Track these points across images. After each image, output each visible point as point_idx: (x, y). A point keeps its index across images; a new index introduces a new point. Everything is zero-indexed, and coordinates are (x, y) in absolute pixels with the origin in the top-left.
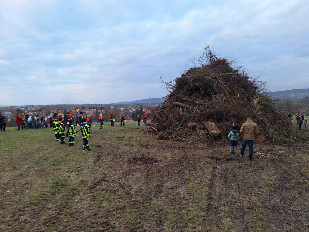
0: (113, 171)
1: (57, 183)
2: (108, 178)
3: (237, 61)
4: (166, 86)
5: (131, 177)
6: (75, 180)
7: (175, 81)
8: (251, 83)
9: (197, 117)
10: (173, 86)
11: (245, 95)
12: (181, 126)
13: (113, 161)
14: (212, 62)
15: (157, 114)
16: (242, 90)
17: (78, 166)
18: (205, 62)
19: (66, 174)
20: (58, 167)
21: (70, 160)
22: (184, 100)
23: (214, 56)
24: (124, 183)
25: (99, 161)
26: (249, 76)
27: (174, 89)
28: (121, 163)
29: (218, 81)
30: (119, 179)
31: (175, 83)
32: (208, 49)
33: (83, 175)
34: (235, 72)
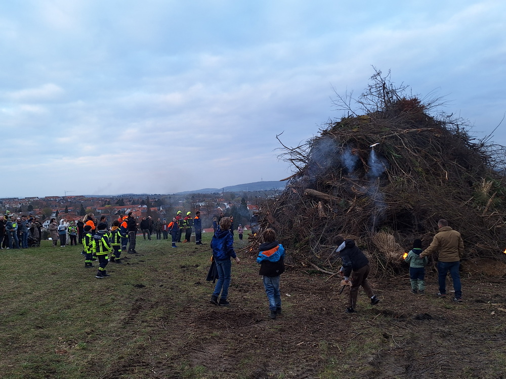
0: (163, 343)
1: (37, 367)
2: (150, 358)
3: (440, 102)
4: (289, 157)
5: (200, 355)
6: (77, 360)
7: (308, 145)
8: (475, 149)
9: (354, 223)
10: (304, 156)
11: (461, 174)
12: (321, 242)
13: (165, 319)
14: (389, 104)
15: (270, 216)
16: (455, 163)
17: (88, 330)
18: (374, 104)
19: (59, 348)
20: (45, 331)
21: (74, 317)
22: (329, 186)
23: (393, 92)
24: (182, 369)
25: (135, 320)
26: (470, 134)
27: (307, 161)
28: (182, 324)
29: (401, 144)
30: (172, 359)
31: (308, 150)
32: (378, 78)
33: (96, 351)
34: (439, 126)
